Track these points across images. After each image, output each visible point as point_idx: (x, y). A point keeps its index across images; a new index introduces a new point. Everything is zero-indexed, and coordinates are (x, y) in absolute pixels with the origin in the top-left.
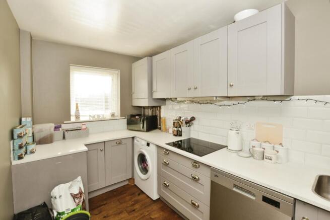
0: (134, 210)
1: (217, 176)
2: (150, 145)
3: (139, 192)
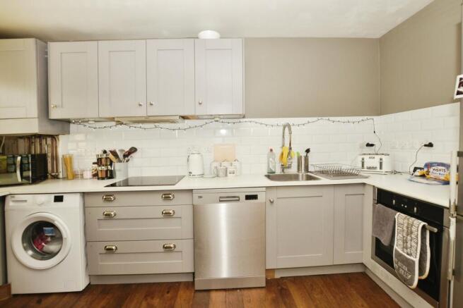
1: (201, 197)
2: (65, 198)
3: (37, 298)
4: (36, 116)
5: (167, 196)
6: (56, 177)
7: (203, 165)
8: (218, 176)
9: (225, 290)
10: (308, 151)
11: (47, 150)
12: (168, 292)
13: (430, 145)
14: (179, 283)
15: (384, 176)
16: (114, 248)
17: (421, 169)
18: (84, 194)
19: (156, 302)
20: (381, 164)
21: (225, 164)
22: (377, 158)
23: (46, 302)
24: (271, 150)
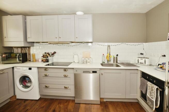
0: (27, 110)
1: (77, 71)
2: (32, 69)
3: (24, 101)
4: (23, 41)
5: (65, 70)
6: (30, 61)
7: (79, 59)
8: (84, 63)
9: (85, 104)
10: (117, 55)
11: (27, 52)
12: (66, 103)
13: (165, 56)
14: (70, 100)
15: (146, 67)
16: (48, 86)
17: (161, 65)
18: (38, 68)
19: (62, 106)
20: (145, 62)
21: (86, 59)
22: (144, 59)
23: (27, 102)
24: (103, 55)
